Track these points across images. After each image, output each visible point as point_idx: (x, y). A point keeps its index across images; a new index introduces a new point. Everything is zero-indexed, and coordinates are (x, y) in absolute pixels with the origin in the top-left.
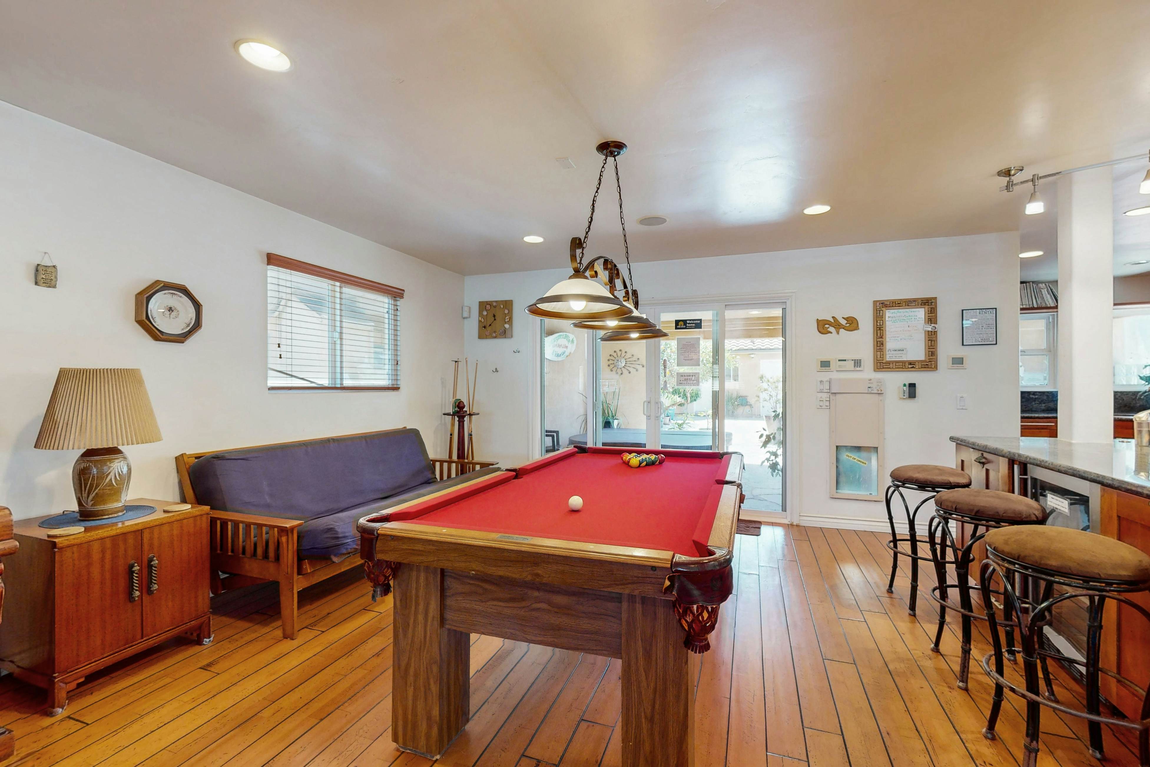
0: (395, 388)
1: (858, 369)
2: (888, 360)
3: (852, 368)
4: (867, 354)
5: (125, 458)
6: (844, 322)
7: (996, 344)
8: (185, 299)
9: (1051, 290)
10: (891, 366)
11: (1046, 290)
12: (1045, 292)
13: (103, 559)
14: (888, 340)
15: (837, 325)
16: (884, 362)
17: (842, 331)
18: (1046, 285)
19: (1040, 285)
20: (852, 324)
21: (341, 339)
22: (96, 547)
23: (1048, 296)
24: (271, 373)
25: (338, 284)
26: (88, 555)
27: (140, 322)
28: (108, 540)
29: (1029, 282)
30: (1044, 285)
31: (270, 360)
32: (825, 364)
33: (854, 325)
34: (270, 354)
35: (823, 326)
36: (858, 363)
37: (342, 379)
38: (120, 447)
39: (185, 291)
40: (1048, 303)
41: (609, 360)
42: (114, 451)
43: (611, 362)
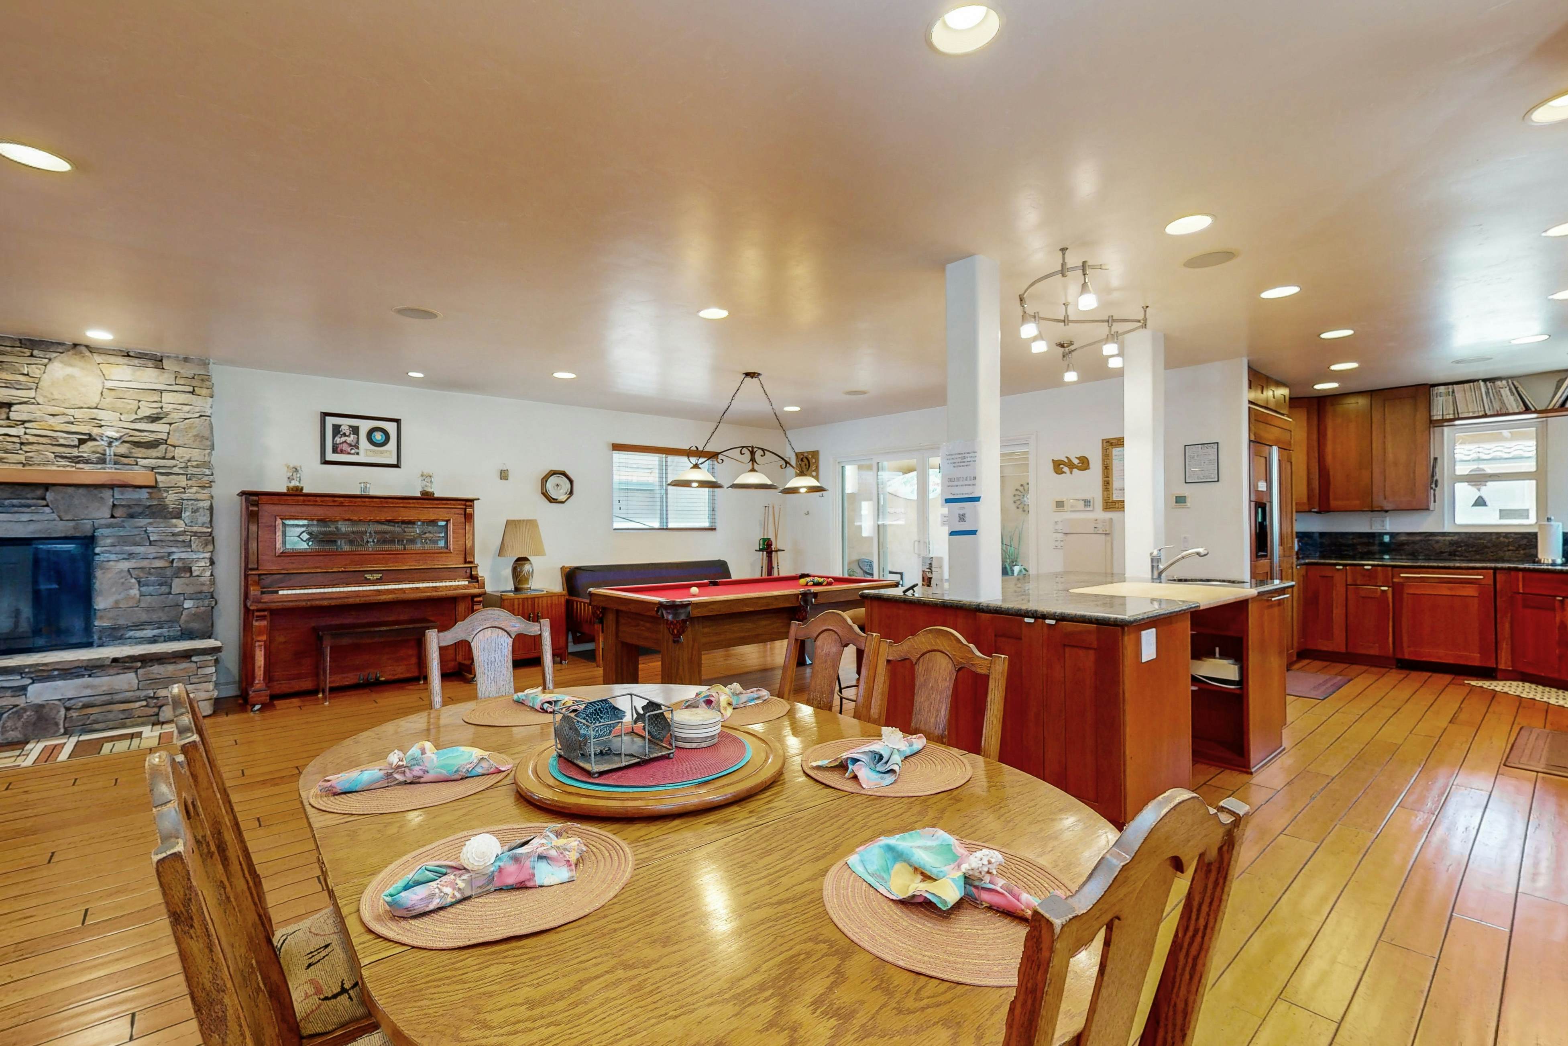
0: (712, 529)
1: (1088, 509)
2: (1114, 499)
3: (1083, 509)
4: (1096, 494)
5: (531, 563)
6: (1076, 461)
7: (1218, 481)
8: (565, 478)
9: (1516, 388)
10: (1117, 505)
11: (1508, 388)
12: (1505, 392)
13: (519, 608)
14: (1114, 479)
15: (1071, 466)
16: (1110, 501)
17: (1075, 470)
18: (1508, 382)
19: (1498, 383)
20: (1084, 464)
21: (667, 494)
22: (516, 602)
23: (1512, 398)
24: (615, 519)
25: (664, 456)
26: (513, 605)
27: (543, 494)
28: (521, 600)
29: (1478, 380)
30: (1504, 382)
31: (615, 511)
32: (1060, 504)
33: (1085, 465)
34: (615, 507)
35: (1058, 466)
36: (1087, 503)
37: (667, 522)
38: (529, 558)
39: (564, 474)
40: (1509, 407)
41: (1014, 496)
42: (525, 559)
43: (1017, 498)
